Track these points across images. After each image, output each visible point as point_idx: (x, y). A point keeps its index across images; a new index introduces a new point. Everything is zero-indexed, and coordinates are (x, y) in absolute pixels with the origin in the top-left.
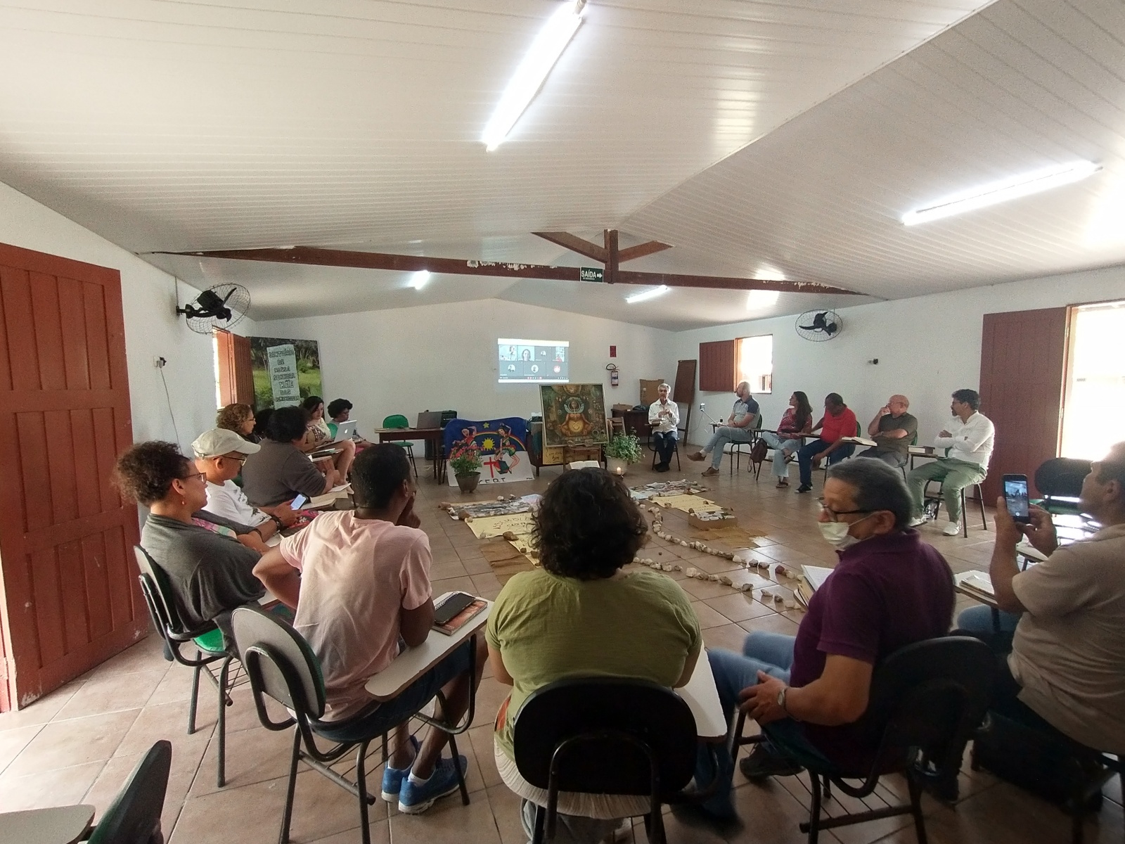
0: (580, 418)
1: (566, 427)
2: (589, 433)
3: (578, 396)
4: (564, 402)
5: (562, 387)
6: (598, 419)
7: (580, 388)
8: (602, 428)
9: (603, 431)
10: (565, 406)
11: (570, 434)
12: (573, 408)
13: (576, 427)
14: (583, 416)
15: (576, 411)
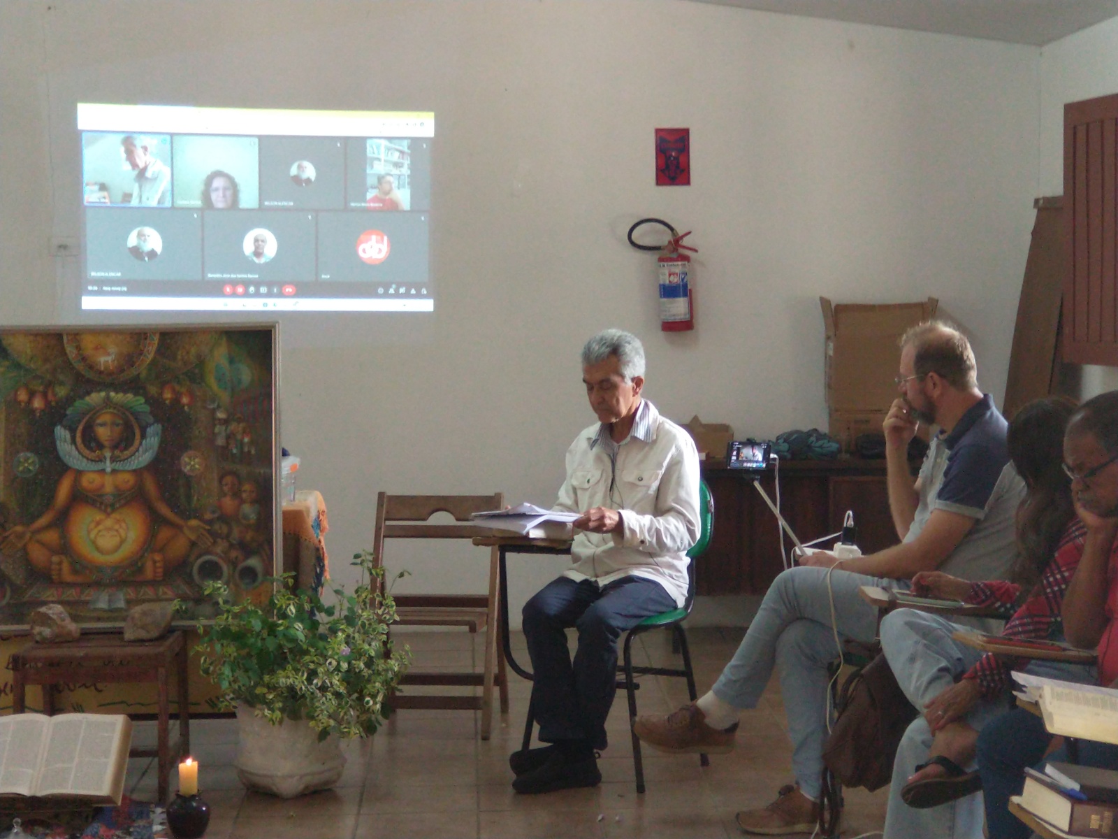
0: (134, 497)
1: (51, 537)
3: (134, 386)
4: (56, 414)
5: (55, 342)
6: (228, 503)
7: (153, 350)
8: (248, 551)
9: (253, 562)
10: (61, 432)
11: (68, 576)
12: (100, 446)
13: (107, 541)
14: (150, 486)
15: (113, 460)
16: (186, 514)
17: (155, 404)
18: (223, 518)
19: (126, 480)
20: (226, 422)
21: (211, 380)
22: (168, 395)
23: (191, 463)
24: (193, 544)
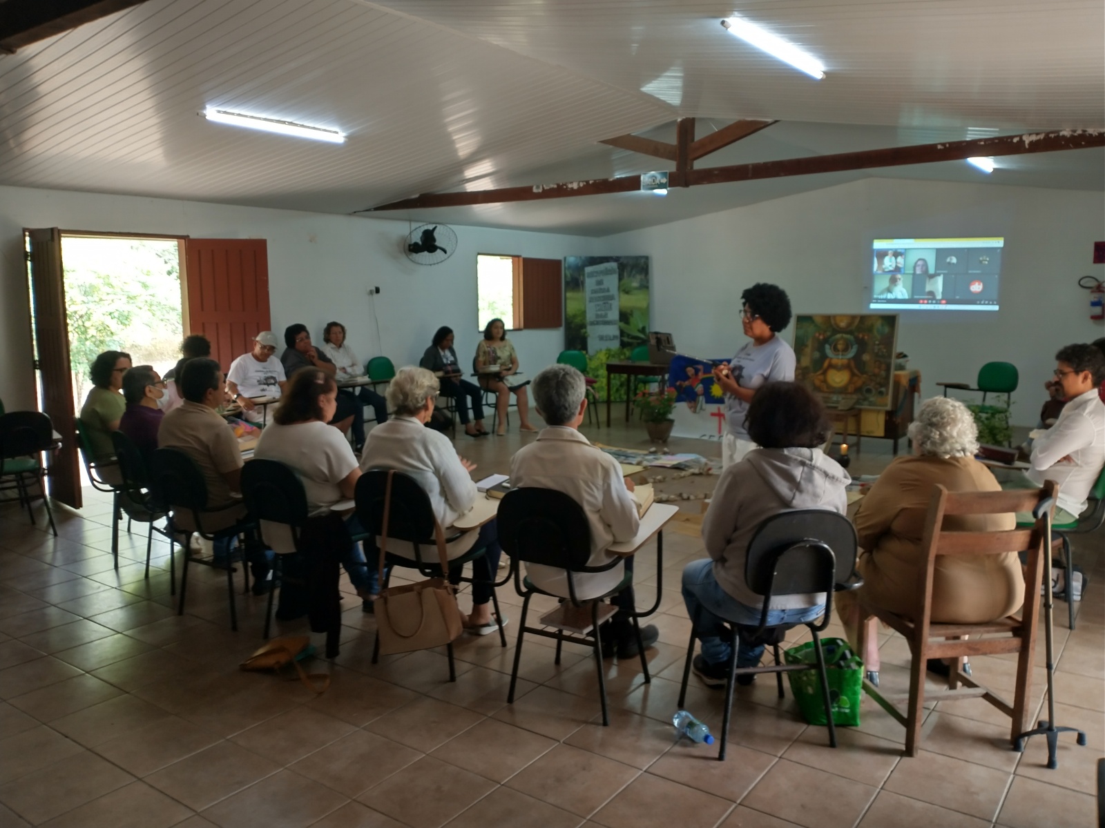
0: (847, 367)
1: (821, 377)
2: (858, 390)
3: (851, 333)
4: (826, 341)
5: (828, 319)
6: (876, 371)
7: (857, 321)
8: (881, 385)
9: (883, 389)
10: (827, 346)
11: (825, 389)
12: (838, 351)
13: (838, 380)
14: (852, 364)
15: (842, 355)
16: (863, 373)
17: (857, 339)
18: (875, 375)
19: (845, 361)
20: (878, 345)
21: (875, 332)
22: (861, 336)
23: (866, 357)
24: (864, 383)
